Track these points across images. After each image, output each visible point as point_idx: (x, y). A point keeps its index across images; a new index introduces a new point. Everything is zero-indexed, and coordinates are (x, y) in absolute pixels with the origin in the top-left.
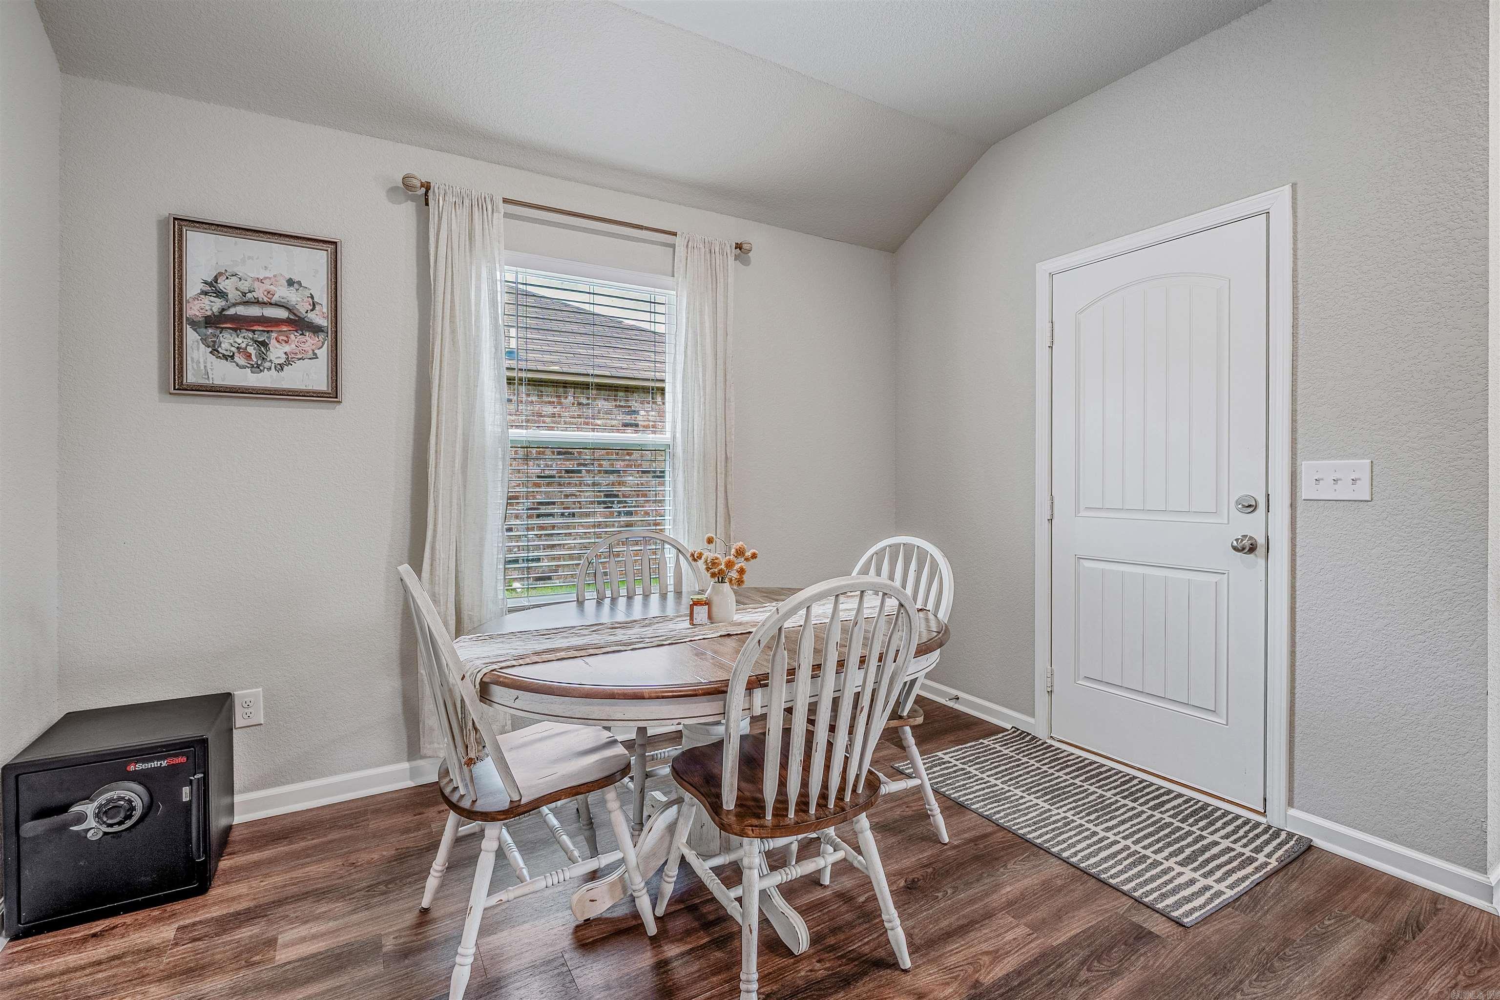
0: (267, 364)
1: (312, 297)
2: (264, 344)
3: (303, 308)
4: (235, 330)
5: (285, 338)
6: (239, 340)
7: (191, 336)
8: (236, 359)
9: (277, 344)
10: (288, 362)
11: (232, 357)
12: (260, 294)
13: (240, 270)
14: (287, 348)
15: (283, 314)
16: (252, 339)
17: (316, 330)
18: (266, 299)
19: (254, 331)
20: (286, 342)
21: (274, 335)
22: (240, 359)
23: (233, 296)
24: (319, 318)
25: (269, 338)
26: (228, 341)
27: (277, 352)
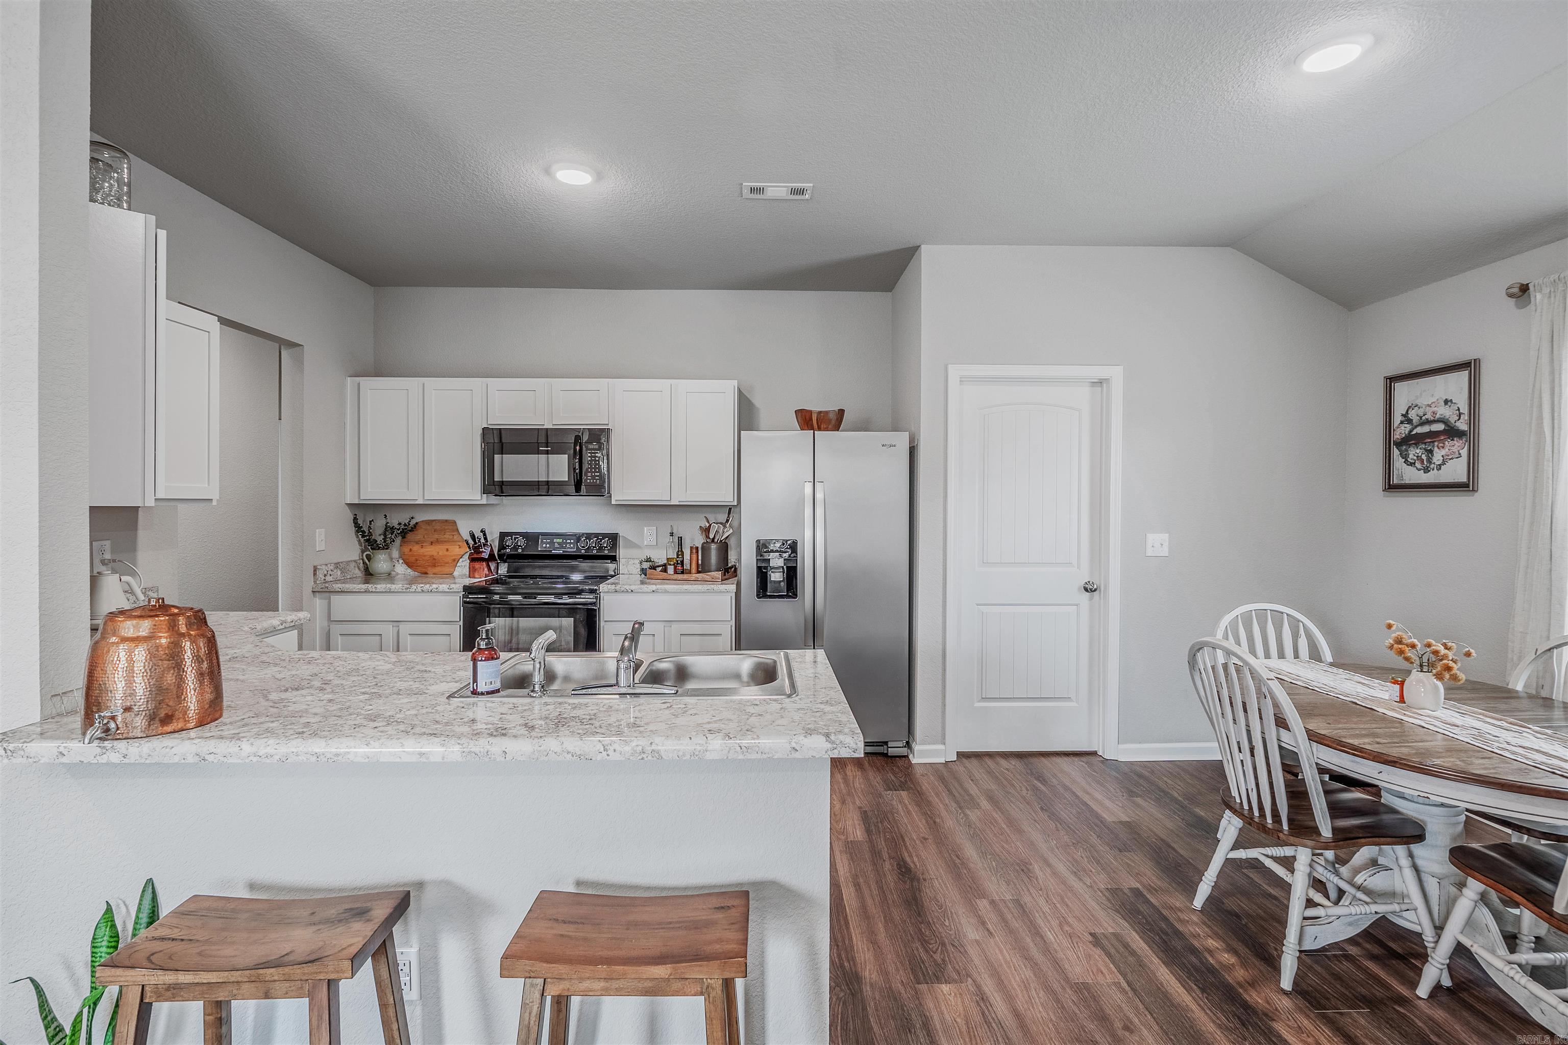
0: (1432, 466)
1: (1459, 409)
2: (1431, 452)
3: (1453, 419)
4: (1415, 444)
5: (1442, 445)
6: (1418, 451)
7: (1396, 452)
8: (1416, 464)
9: (1438, 450)
10: (1444, 463)
11: (1414, 463)
12: (1429, 416)
13: (1419, 402)
14: (1443, 452)
15: (1440, 427)
16: (1425, 449)
17: (1460, 434)
18: (1432, 418)
19: (1425, 443)
20: (1443, 447)
21: (1436, 444)
22: (1418, 465)
23: (1416, 420)
24: (1462, 426)
25: (1433, 446)
26: (1414, 452)
27: (1437, 457)
